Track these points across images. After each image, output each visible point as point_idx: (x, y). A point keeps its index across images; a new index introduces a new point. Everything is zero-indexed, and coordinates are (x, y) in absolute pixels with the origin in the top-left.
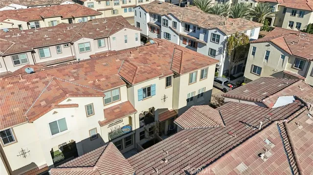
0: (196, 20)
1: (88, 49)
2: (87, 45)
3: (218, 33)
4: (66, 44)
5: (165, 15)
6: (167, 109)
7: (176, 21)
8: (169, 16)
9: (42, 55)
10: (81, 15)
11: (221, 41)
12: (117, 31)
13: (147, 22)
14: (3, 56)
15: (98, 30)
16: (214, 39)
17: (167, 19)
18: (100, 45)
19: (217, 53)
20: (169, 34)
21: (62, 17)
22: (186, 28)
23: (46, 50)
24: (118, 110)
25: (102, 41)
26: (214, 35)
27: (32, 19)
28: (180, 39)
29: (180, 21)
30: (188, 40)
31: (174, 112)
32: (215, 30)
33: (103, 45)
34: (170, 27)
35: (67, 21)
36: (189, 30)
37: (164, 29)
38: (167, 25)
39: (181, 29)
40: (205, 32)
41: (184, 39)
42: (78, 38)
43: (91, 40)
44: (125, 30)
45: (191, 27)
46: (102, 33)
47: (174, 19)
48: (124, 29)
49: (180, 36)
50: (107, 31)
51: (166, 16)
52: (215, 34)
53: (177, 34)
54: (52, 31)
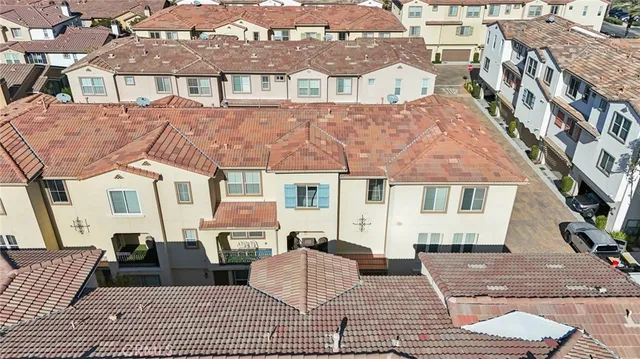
0: (598, 72)
1: (315, 91)
2: (315, 85)
3: (628, 115)
4: (281, 76)
5: (535, 50)
6: (369, 250)
7: (553, 67)
8: (544, 53)
9: (237, 87)
10: (361, 28)
11: (630, 138)
12: (382, 66)
13: (503, 60)
14: (176, 76)
15: (348, 58)
16: (616, 130)
17: (537, 59)
18: (340, 89)
19: (615, 167)
20: (532, 95)
21: (327, 27)
22: (571, 87)
23: (245, 80)
24: (246, 212)
25: (347, 82)
26: (619, 117)
27: (279, 25)
28: (553, 112)
29: (559, 70)
30: (566, 118)
31: (382, 262)
32: (623, 106)
33: (347, 89)
34: (537, 80)
35: (335, 37)
36: (575, 95)
37: (527, 83)
38: (534, 74)
39: (559, 89)
40: (604, 105)
41: (559, 113)
42: (301, 69)
43: (324, 77)
44: (400, 67)
45: (582, 87)
46: (352, 67)
47: (550, 63)
48: (398, 65)
49: (554, 104)
50: (365, 64)
51: (537, 53)
52: (622, 117)
53: (548, 100)
54: (270, 49)
